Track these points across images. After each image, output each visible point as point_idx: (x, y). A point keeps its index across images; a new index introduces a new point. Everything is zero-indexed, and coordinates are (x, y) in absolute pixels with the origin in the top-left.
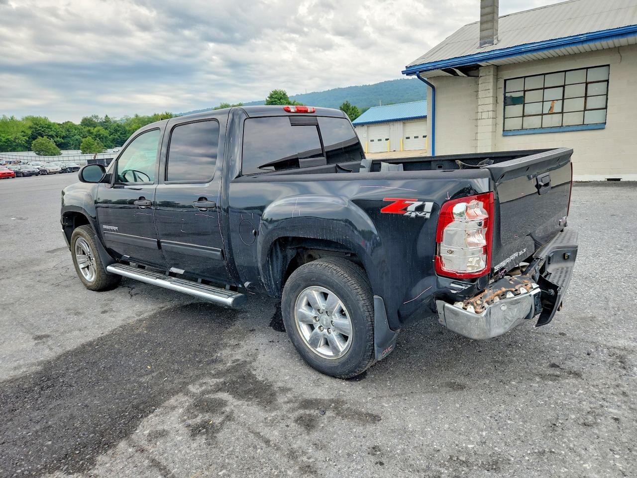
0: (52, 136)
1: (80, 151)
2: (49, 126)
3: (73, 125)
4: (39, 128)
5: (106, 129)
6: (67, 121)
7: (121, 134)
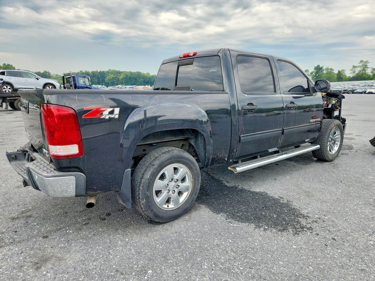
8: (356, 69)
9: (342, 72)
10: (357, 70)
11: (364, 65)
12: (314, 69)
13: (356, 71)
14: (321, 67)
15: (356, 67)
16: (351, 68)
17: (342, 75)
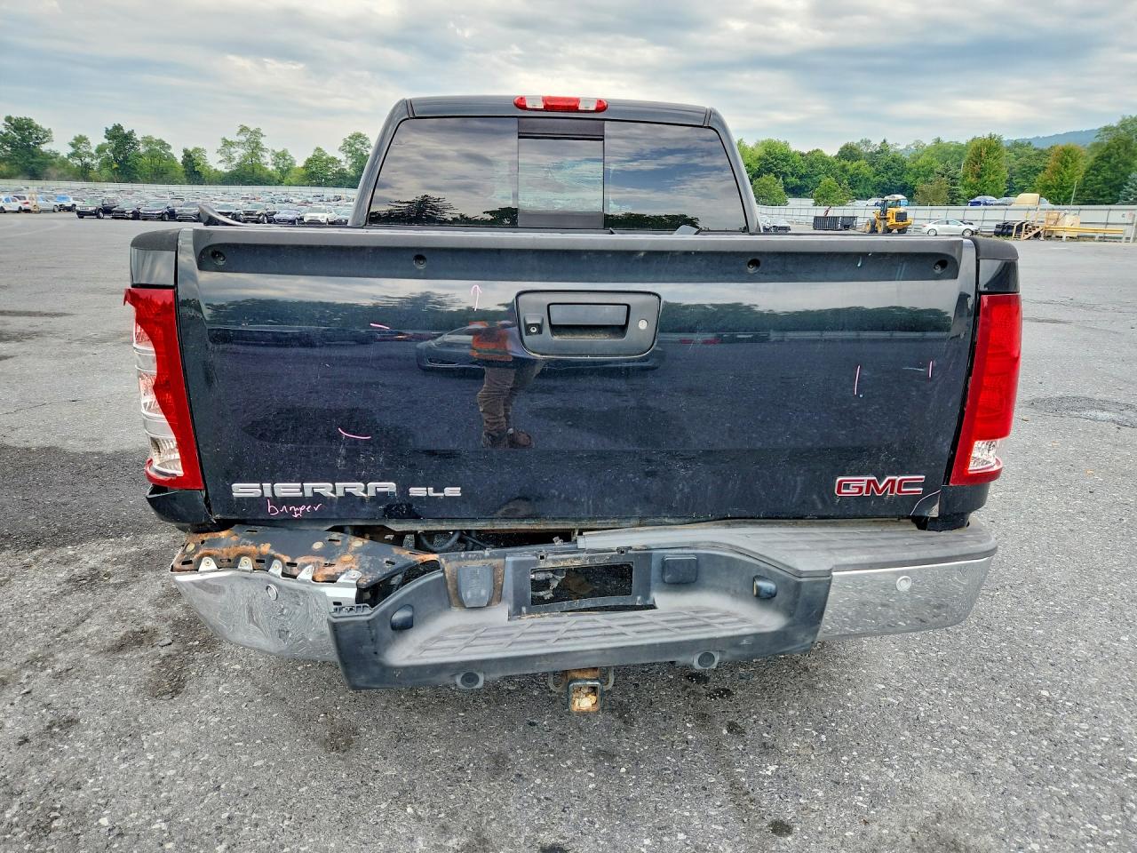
0: (785, 175)
1: (812, 201)
2: (786, 158)
3: (823, 156)
4: (771, 161)
5: (872, 164)
6: (815, 149)
7: (895, 174)
8: (232, 149)
9: (197, 155)
10: (239, 153)
11: (253, 142)
12: (106, 137)
13: (235, 155)
14: (126, 132)
15: (232, 144)
16: (219, 145)
17: (199, 164)
